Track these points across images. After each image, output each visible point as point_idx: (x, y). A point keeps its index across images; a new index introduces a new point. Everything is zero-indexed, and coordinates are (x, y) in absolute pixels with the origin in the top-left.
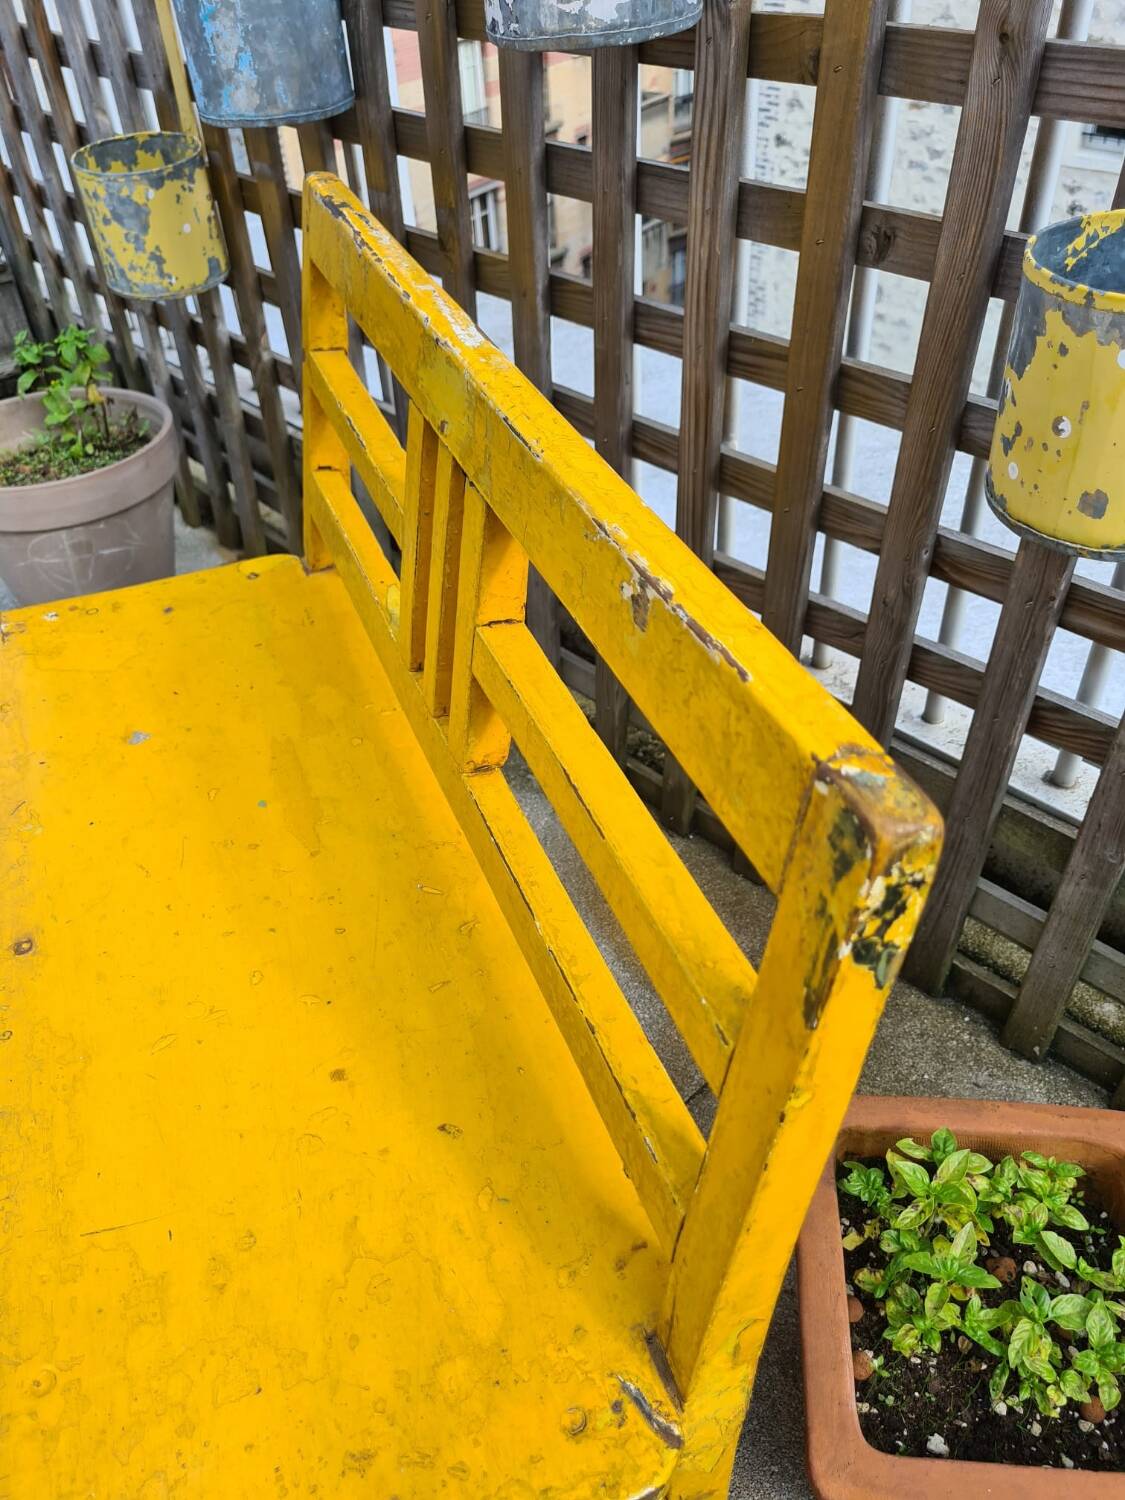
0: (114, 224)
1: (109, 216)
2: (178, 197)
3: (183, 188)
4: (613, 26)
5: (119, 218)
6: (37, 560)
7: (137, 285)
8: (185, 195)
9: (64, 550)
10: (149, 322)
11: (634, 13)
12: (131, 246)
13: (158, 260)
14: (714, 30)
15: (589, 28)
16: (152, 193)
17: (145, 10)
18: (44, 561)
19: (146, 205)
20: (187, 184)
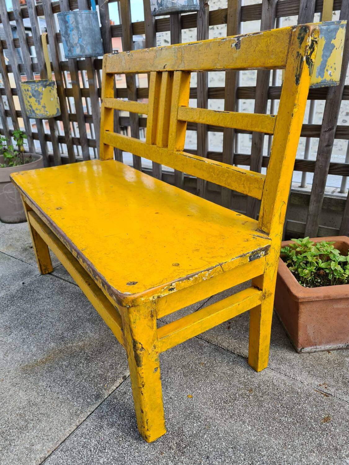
0: (33, 98)
1: (31, 95)
2: (50, 91)
3: (51, 89)
4: (184, 6)
5: (34, 96)
6: (5, 192)
7: (38, 114)
8: (52, 90)
9: (14, 188)
10: (31, 138)
11: (188, 3)
12: (37, 103)
13: (44, 107)
14: (201, 15)
15: (178, 6)
16: (44, 89)
17: (39, 49)
18: (8, 192)
19: (42, 92)
20: (52, 88)
